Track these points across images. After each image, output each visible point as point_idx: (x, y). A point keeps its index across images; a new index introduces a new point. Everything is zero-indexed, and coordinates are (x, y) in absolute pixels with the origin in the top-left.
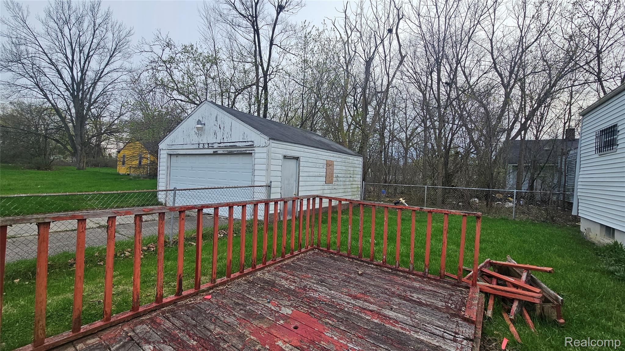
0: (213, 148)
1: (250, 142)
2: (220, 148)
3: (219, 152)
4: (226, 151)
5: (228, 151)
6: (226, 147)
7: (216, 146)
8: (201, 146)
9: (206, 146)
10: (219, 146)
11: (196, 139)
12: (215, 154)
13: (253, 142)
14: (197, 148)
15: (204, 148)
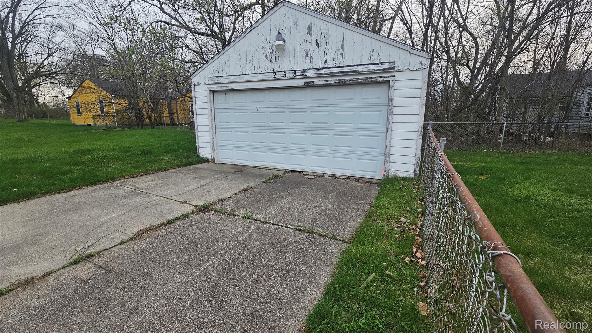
0: (305, 76)
1: (386, 65)
2: (320, 76)
3: (316, 83)
4: (332, 80)
5: (335, 80)
6: (333, 74)
7: (311, 73)
8: (279, 75)
9: (291, 75)
10: (318, 74)
11: (267, 66)
12: (309, 86)
13: (393, 63)
14: (272, 78)
15: (285, 78)
